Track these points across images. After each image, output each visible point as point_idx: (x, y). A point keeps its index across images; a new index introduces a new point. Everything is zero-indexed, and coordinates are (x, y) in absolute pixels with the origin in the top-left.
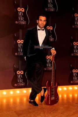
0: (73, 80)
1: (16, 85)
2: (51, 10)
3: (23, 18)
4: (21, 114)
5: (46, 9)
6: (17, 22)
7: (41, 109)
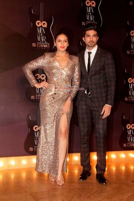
0: (126, 142)
1: (31, 149)
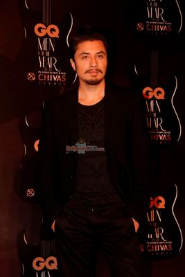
2: (157, 28)
3: (53, 61)
5: (140, 26)
6: (31, 76)
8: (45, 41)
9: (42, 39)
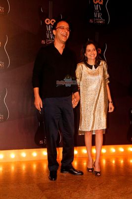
1: (41, 142)
2: (98, 22)
4: (47, 189)
5: (91, 21)
6: (43, 42)
7: (80, 181)
8: (50, 26)
9: (48, 25)
